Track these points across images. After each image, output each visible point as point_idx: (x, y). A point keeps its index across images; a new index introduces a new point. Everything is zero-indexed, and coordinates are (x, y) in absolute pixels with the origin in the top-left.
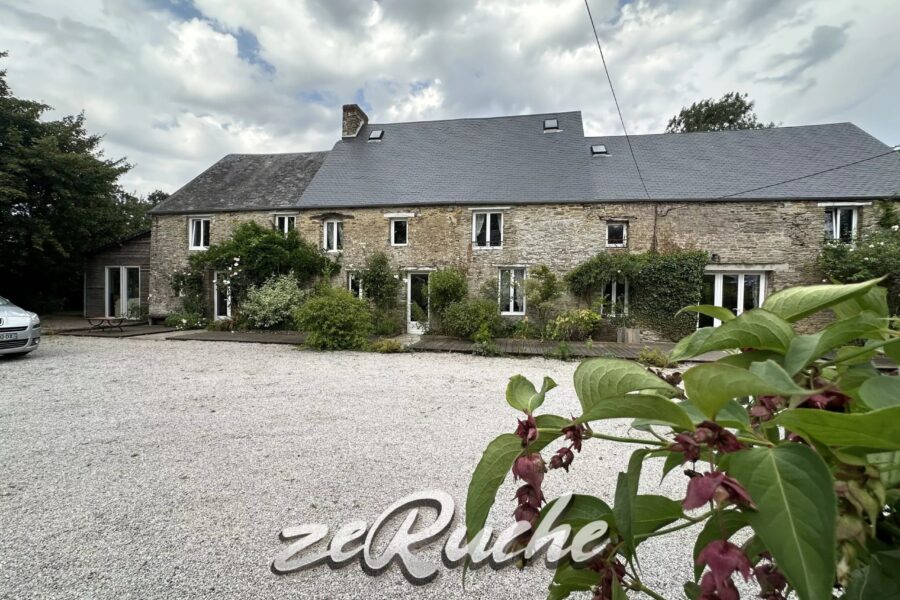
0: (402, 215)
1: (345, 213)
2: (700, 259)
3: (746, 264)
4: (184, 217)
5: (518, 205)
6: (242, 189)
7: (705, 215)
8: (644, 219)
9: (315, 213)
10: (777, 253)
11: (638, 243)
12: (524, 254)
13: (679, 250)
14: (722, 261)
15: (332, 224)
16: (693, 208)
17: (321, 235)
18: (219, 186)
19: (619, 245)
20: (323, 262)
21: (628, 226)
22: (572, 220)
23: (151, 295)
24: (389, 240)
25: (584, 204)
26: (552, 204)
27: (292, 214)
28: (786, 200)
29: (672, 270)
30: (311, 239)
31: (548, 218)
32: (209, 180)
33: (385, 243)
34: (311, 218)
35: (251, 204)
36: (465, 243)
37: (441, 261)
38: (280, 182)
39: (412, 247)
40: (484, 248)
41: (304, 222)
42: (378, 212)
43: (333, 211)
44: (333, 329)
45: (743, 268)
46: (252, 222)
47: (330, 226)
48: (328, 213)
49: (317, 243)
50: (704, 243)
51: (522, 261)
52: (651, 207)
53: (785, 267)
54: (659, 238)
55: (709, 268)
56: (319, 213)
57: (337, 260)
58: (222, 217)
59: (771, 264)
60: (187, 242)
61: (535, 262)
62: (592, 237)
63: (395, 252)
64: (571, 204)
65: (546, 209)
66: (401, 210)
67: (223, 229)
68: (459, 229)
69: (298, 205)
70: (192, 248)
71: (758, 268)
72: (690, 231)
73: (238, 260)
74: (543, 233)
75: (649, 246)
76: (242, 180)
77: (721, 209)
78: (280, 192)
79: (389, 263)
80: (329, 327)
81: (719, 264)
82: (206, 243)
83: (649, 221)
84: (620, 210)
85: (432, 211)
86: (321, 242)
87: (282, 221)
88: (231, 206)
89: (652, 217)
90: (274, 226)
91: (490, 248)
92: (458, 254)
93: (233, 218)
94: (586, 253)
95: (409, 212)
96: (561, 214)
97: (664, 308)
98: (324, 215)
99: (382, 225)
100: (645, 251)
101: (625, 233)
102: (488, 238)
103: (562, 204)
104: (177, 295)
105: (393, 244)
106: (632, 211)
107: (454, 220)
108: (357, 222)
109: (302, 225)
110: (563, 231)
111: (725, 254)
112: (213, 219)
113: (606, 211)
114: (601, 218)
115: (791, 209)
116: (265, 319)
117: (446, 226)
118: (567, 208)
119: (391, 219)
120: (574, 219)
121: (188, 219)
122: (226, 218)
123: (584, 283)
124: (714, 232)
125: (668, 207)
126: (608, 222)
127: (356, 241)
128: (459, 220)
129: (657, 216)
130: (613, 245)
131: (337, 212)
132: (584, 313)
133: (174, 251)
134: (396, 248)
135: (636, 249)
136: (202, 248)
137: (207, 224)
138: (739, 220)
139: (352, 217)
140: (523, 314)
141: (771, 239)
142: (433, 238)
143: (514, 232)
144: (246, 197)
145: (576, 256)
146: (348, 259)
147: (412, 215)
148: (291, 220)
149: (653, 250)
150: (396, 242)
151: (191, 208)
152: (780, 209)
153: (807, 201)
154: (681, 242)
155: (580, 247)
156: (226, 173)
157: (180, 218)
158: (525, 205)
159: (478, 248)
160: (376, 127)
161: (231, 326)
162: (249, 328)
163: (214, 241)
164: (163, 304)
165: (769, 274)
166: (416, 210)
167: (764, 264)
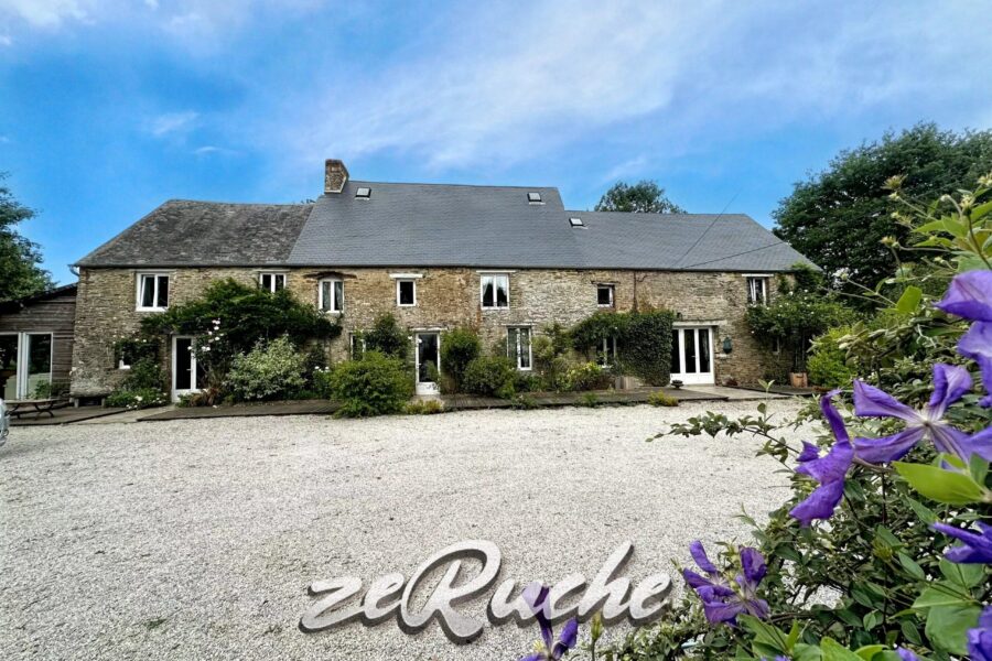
0: (409, 275)
1: (345, 272)
2: (669, 316)
3: (701, 321)
4: (130, 272)
5: (522, 269)
6: (206, 241)
7: (670, 282)
8: (626, 283)
9: (310, 271)
10: (719, 311)
11: (623, 305)
12: (530, 313)
13: (653, 310)
14: (685, 318)
15: (329, 283)
16: (662, 275)
17: (317, 295)
18: (171, 236)
19: (607, 305)
20: (323, 324)
21: (614, 289)
22: (569, 284)
23: (74, 369)
24: (396, 301)
25: (579, 270)
26: (551, 269)
27: (280, 271)
28: (723, 271)
29: (650, 326)
30: (305, 299)
31: (549, 281)
32: (154, 228)
33: (392, 303)
34: (305, 277)
35: (227, 259)
36: (474, 304)
37: (451, 321)
38: (254, 235)
39: (421, 308)
40: (492, 308)
41: (295, 282)
42: (384, 272)
43: (331, 270)
44: (376, 394)
45: (698, 324)
46: (230, 280)
47: (327, 286)
48: (325, 272)
49: (313, 303)
50: (672, 304)
51: (527, 320)
52: (631, 274)
53: (725, 322)
54: (638, 299)
55: (675, 324)
56: (316, 271)
57: (338, 321)
58: (187, 273)
59: (717, 320)
60: (134, 302)
61: (539, 321)
62: (587, 298)
63: (403, 313)
64: (568, 269)
65: (546, 274)
66: (409, 271)
67: (188, 288)
68: (468, 291)
69: (288, 262)
70: (140, 308)
71: (708, 323)
72: (660, 294)
73: (218, 322)
74: (545, 295)
75: (631, 306)
76: (202, 230)
77: (680, 276)
78: (259, 246)
79: (397, 324)
80: (371, 392)
81: (682, 321)
82: (162, 303)
83: (630, 286)
84: (608, 275)
85: (441, 272)
86: (317, 302)
87: (267, 279)
88: (197, 260)
89: (632, 282)
90: (258, 283)
91: (498, 308)
92: (468, 314)
93: (202, 275)
94: (583, 312)
95: (417, 272)
96: (560, 278)
97: (646, 358)
98: (321, 274)
99: (387, 285)
100: (628, 310)
101: (611, 295)
102: (495, 299)
103: (561, 269)
104: (117, 367)
105: (399, 304)
106: (617, 277)
107: (463, 282)
108: (360, 282)
109: (294, 284)
110: (562, 294)
111: (686, 313)
112: (174, 276)
113: (598, 276)
114: (592, 282)
115: (727, 278)
116: (259, 389)
117: (455, 287)
118: (564, 273)
119: (397, 279)
120: (570, 282)
121: (135, 276)
122: (194, 275)
123: (585, 338)
124: (678, 295)
125: (643, 275)
126: (599, 285)
127: (359, 302)
128: (468, 282)
129: (636, 282)
130: (602, 306)
131: (337, 271)
132: (588, 366)
133: (114, 313)
134: (404, 308)
135: (622, 309)
136: (156, 309)
137: (163, 281)
138: (693, 286)
139: (354, 277)
140: (530, 369)
141: (715, 300)
142: (442, 299)
143: (520, 294)
144: (213, 250)
145: (574, 314)
146: (350, 320)
147: (420, 276)
148: (279, 279)
149: (634, 310)
150: (402, 302)
151: (140, 262)
152: (719, 278)
153: (735, 272)
154: (654, 303)
155: (577, 307)
156: (176, 222)
157: (124, 272)
158: (529, 269)
159: (486, 308)
160: (362, 184)
161: (210, 400)
162: (235, 401)
163: (175, 300)
164: (95, 379)
165: (714, 327)
166: (424, 271)
167: (711, 320)
